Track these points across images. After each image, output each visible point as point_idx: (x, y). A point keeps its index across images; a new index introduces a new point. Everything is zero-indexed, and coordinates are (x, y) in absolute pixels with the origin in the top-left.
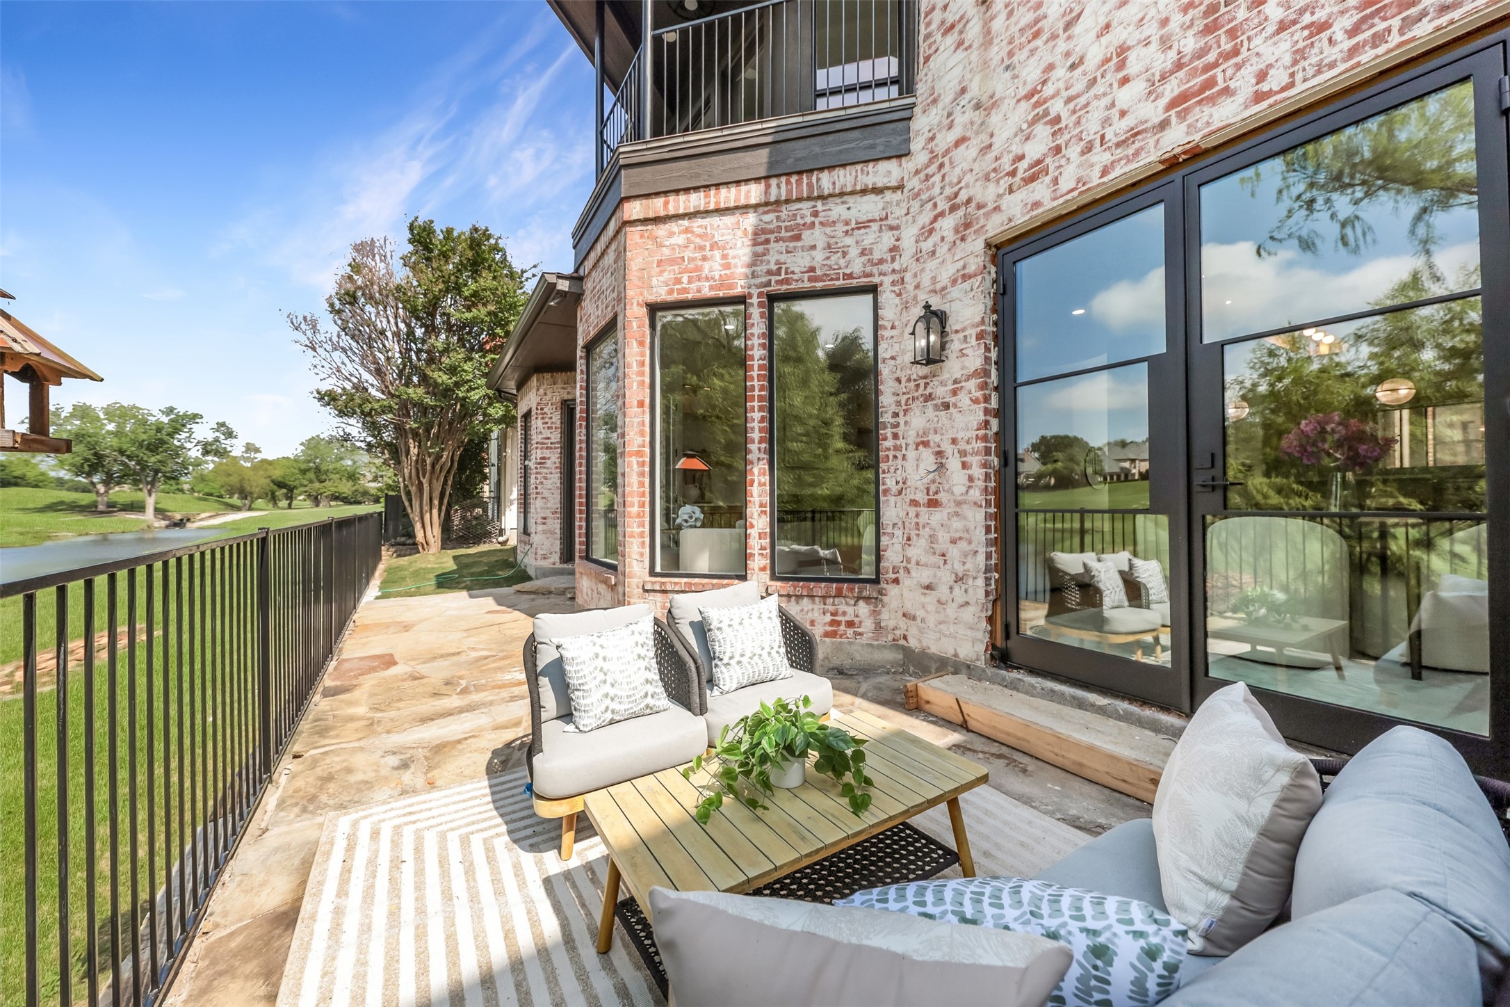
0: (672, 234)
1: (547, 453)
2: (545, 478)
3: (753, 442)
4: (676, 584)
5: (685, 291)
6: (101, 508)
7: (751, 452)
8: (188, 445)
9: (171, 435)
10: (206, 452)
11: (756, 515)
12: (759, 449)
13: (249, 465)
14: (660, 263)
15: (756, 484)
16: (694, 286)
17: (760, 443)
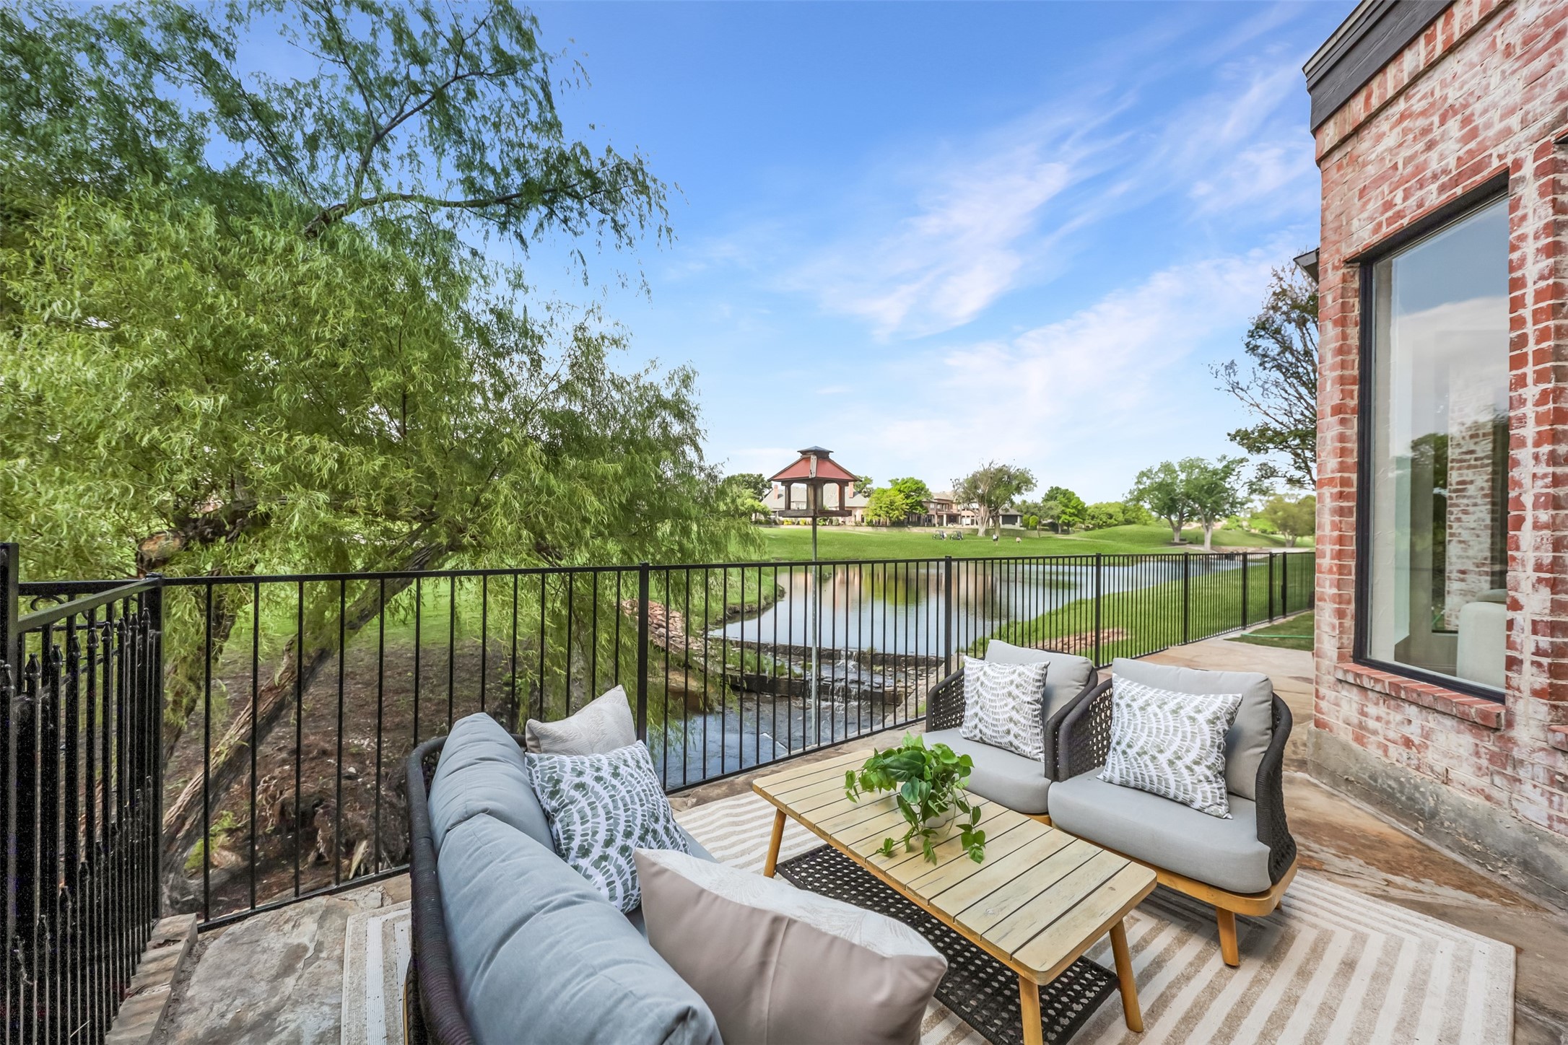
0: (1380, 137)
1: (1468, 475)
2: (1465, 512)
3: (1522, 443)
4: (1377, 681)
5: (1399, 215)
6: (1177, 540)
7: (1517, 463)
8: (1236, 487)
9: (1223, 479)
10: (1253, 491)
11: (1526, 586)
12: (1536, 457)
13: (1293, 501)
14: (1362, 193)
15: (1528, 525)
16: (1412, 201)
17: (1537, 444)
